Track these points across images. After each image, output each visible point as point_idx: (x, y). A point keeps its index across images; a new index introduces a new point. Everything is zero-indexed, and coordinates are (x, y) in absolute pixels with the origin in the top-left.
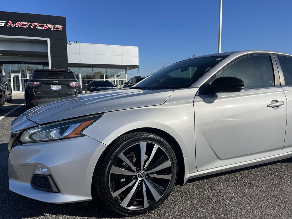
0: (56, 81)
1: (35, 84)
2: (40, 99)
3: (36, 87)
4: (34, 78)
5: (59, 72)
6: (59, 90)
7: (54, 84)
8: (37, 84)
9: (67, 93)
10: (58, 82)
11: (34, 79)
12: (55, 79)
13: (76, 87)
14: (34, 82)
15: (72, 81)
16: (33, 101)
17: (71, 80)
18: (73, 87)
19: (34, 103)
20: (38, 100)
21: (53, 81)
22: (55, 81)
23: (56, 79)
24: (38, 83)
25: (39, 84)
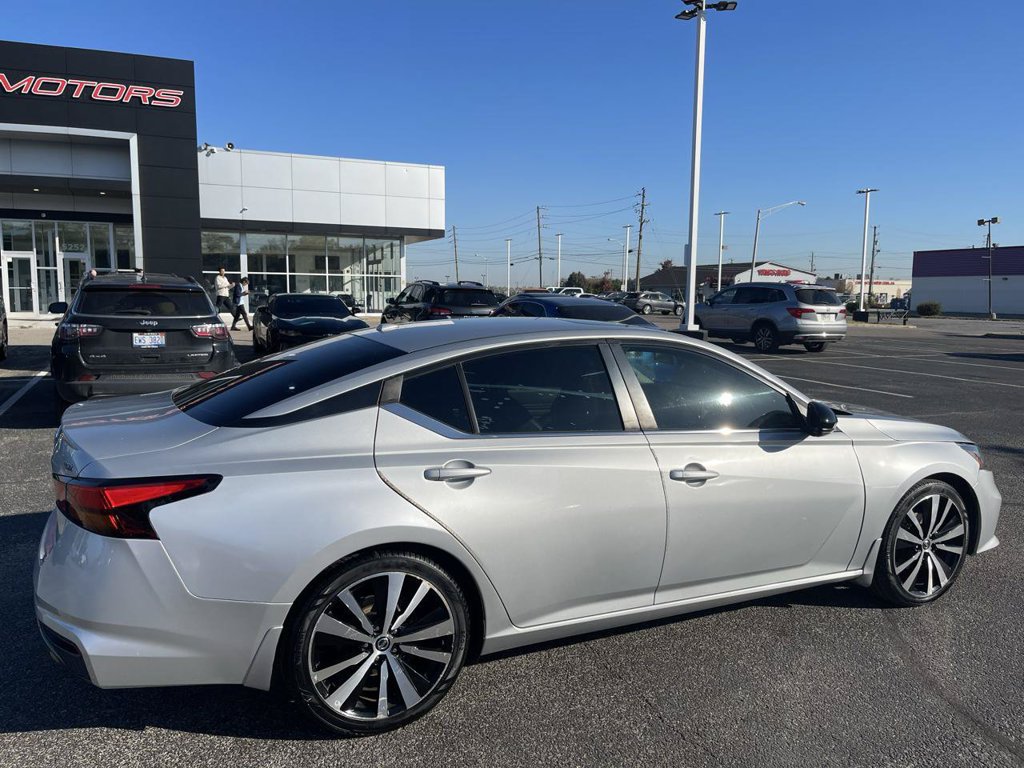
0: (151, 323)
1: (85, 329)
2: (99, 376)
3: (87, 341)
4: (83, 312)
5: (160, 293)
6: (160, 348)
7: (143, 331)
8: (90, 330)
9: (183, 359)
10: (155, 323)
11: (80, 315)
12: (146, 314)
13: (214, 339)
14: (80, 324)
15: (201, 321)
16: (76, 382)
17: (199, 317)
18: (204, 340)
19: (80, 388)
20: (93, 381)
21: (141, 320)
22: (146, 320)
23: (152, 315)
24: (92, 328)
25: (95, 330)
